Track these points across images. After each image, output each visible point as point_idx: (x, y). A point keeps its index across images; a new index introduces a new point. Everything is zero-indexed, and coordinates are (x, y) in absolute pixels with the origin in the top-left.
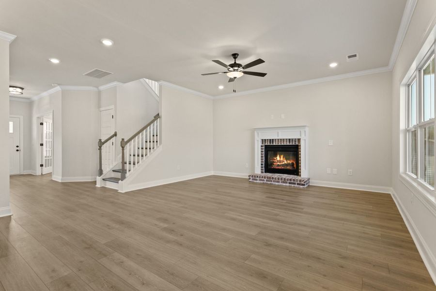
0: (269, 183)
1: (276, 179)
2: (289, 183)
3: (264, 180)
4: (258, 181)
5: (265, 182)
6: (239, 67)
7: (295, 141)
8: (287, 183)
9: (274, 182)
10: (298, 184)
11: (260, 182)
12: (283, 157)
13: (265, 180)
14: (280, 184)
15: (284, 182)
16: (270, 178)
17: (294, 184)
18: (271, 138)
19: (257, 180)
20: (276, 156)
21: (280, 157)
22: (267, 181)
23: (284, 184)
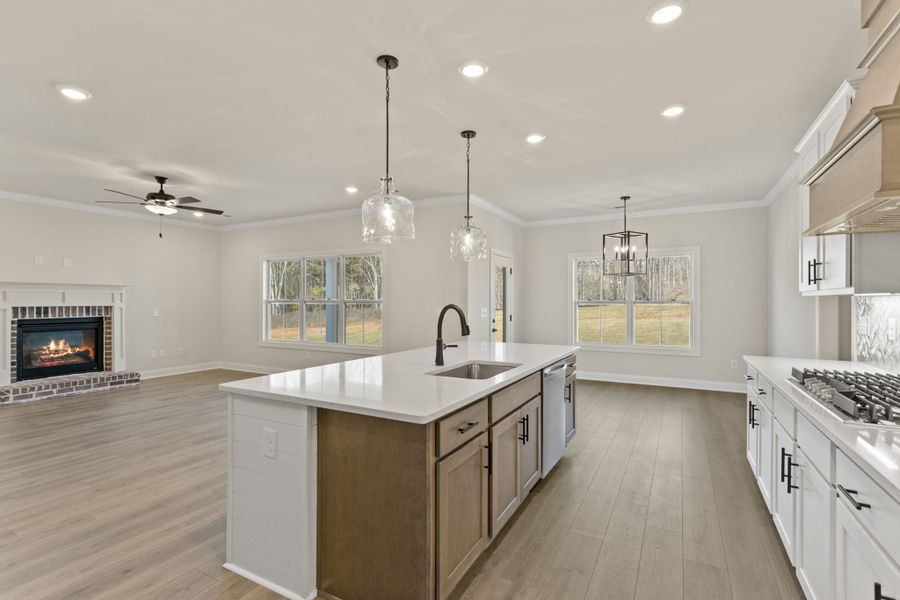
0: (65, 394)
1: (82, 383)
2: (112, 384)
3: (51, 393)
4: (34, 399)
5: (55, 395)
6: (166, 199)
7: (100, 311)
8: (106, 385)
9: (77, 389)
10: (128, 382)
11: (39, 398)
12: (65, 344)
13: (55, 391)
14: (92, 389)
15: (100, 385)
16: (68, 384)
17: (122, 382)
18: (42, 304)
19: (31, 396)
20: (47, 343)
21: (57, 344)
22: (58, 392)
23: (101, 389)
